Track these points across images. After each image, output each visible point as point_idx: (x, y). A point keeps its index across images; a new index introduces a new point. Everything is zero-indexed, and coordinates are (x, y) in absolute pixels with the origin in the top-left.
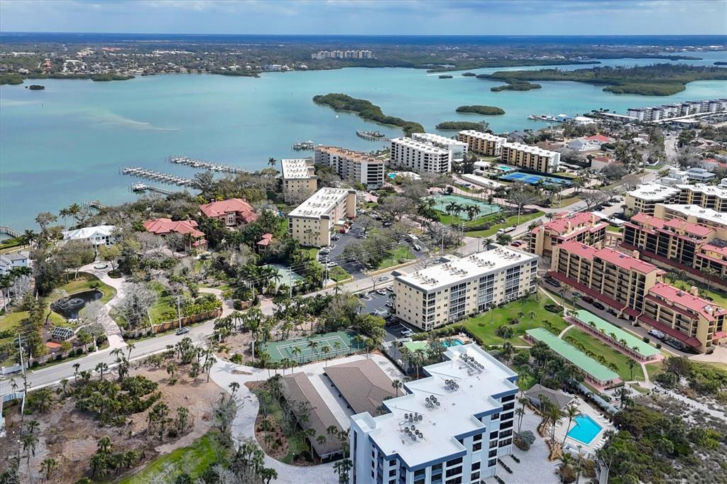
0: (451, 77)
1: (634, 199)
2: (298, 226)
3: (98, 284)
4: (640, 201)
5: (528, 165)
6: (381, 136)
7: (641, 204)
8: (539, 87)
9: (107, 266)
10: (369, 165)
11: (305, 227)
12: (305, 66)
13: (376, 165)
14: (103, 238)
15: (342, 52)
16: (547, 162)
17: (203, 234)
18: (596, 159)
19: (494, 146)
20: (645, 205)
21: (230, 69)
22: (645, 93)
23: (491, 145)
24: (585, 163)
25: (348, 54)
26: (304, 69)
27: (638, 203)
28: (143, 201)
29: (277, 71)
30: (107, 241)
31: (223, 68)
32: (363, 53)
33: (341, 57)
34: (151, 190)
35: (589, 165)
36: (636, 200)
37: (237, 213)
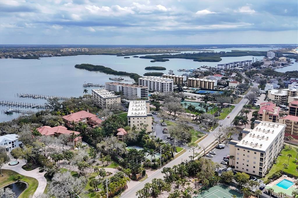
0: (129, 58)
1: (274, 96)
2: (134, 122)
3: (19, 177)
4: (277, 96)
5: (203, 87)
6: (122, 79)
7: (278, 98)
8: (168, 60)
9: (18, 163)
10: (141, 89)
11: (138, 122)
12: (60, 55)
13: (145, 89)
14: (10, 143)
15: (74, 49)
16: (213, 85)
17: (79, 133)
18: (231, 82)
19: (182, 80)
20: (280, 98)
21: (23, 56)
22: (210, 61)
23: (181, 80)
24: (226, 84)
25: (77, 50)
26: (60, 56)
27: (276, 97)
28: (23, 117)
29: (47, 57)
30: (13, 145)
31: (19, 56)
32: (84, 49)
33: (74, 51)
34: (16, 112)
35: (228, 85)
36: (275, 96)
37: (87, 118)
